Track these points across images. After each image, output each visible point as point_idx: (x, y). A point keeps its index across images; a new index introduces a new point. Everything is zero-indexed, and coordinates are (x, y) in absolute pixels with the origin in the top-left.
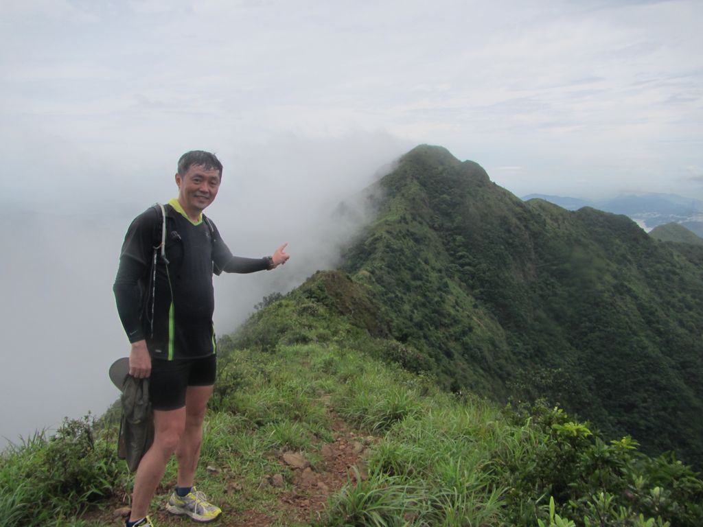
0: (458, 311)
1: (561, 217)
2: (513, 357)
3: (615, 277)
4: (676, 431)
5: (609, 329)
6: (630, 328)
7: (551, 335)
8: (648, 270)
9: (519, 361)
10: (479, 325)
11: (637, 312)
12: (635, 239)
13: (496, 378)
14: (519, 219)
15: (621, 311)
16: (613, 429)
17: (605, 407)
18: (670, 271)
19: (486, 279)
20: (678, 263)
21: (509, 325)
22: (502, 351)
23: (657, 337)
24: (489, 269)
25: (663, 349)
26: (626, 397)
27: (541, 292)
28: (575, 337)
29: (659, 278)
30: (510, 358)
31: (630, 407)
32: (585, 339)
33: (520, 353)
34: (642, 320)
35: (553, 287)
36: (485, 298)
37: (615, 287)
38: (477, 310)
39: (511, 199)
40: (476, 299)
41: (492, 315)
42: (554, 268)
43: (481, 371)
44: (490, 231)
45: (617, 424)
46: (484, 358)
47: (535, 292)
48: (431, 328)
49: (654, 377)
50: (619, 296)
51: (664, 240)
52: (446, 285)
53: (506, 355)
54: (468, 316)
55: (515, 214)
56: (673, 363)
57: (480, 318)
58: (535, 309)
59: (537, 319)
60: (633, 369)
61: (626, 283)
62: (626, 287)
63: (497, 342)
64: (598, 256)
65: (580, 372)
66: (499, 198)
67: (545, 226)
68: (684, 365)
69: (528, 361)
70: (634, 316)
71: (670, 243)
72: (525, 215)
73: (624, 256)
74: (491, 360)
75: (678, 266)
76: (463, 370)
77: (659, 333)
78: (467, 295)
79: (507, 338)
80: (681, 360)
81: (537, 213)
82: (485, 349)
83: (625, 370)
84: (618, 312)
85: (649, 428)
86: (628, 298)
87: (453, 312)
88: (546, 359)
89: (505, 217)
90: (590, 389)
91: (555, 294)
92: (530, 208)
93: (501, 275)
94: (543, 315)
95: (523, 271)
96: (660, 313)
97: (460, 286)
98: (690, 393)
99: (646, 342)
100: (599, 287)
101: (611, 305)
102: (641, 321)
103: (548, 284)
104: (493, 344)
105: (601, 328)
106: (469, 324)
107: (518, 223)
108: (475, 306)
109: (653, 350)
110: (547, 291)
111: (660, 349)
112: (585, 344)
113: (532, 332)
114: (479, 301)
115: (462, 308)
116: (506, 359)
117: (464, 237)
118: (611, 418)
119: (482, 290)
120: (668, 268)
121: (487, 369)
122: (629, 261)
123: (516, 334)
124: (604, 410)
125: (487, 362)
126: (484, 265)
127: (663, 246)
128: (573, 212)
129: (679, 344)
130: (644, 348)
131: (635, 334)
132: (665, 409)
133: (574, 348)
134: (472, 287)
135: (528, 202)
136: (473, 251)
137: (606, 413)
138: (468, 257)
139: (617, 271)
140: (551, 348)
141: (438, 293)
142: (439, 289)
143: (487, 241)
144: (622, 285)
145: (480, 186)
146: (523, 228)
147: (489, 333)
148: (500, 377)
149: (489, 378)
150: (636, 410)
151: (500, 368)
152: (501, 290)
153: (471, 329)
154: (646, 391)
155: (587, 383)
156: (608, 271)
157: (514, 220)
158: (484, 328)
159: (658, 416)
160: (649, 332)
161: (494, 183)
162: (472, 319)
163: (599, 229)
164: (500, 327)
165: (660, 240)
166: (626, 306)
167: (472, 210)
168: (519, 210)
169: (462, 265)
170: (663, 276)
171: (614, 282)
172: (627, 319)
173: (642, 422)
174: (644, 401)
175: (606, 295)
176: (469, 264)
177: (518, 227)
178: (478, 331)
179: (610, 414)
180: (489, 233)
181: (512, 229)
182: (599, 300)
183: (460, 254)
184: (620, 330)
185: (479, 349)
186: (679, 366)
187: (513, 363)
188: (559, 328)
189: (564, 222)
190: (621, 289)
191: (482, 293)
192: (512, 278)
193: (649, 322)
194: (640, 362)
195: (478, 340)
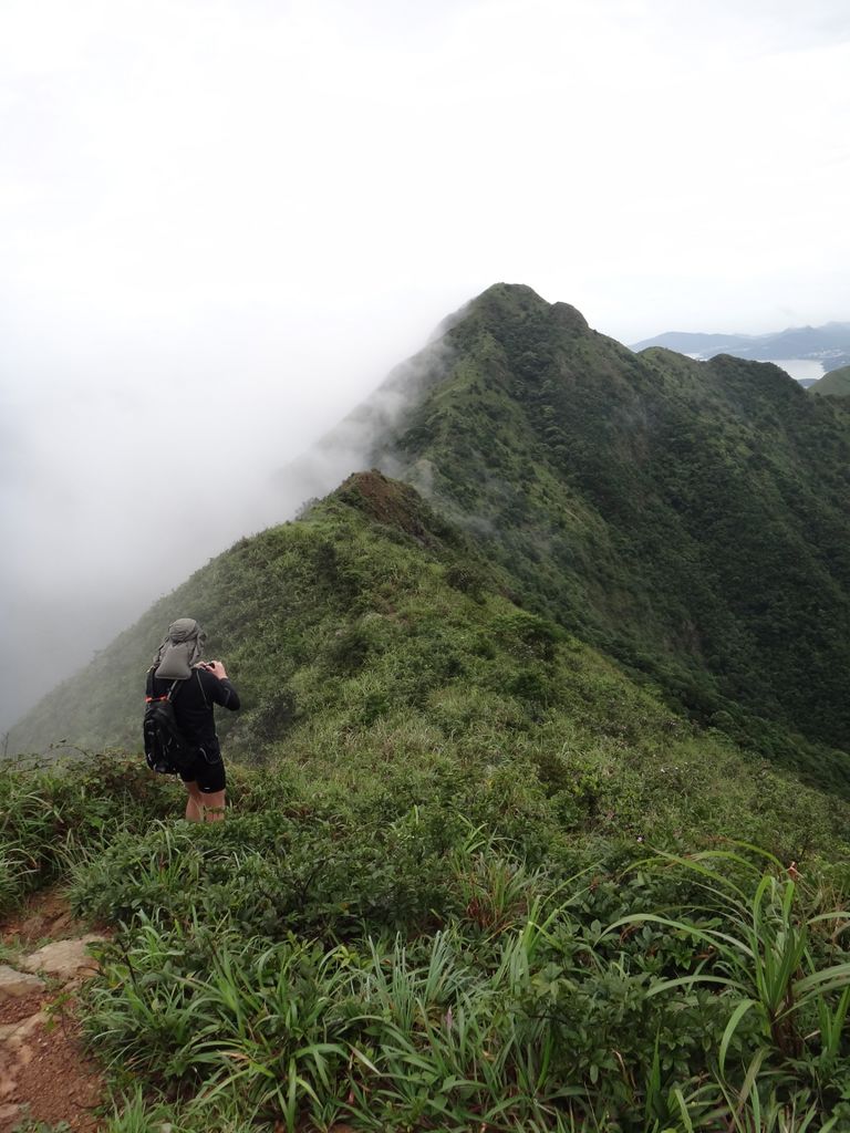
0: (546, 503)
1: (686, 371)
2: (616, 555)
3: (751, 446)
4: (815, 632)
5: (739, 514)
6: (766, 511)
7: (666, 525)
8: (799, 435)
9: (625, 560)
10: (573, 519)
11: (776, 491)
12: (786, 396)
13: (595, 582)
14: (628, 378)
15: (755, 490)
16: (740, 635)
17: (732, 610)
18: (827, 435)
19: (584, 459)
20: (840, 423)
21: (613, 517)
22: (602, 549)
23: (800, 521)
24: (587, 447)
25: (807, 535)
26: (757, 596)
27: (654, 472)
28: (696, 527)
29: (813, 445)
30: (613, 557)
31: (762, 608)
32: (710, 529)
33: (627, 551)
34: (782, 500)
35: (671, 465)
36: (582, 484)
37: (750, 460)
38: (571, 501)
39: (617, 351)
40: (571, 486)
41: (591, 506)
42: (673, 440)
43: (575, 575)
44: (588, 397)
45: (746, 628)
46: (578, 559)
47: (647, 472)
48: (512, 527)
49: (793, 569)
50: (755, 472)
51: (823, 394)
52: (531, 471)
53: (608, 554)
54: (559, 509)
55: (623, 372)
56: (818, 551)
57: (575, 511)
58: (647, 494)
59: (650, 507)
60: (767, 562)
61: (765, 455)
62: (765, 459)
63: (596, 539)
64: (730, 421)
65: (702, 569)
66: (601, 351)
67: (662, 385)
68: (831, 554)
69: (636, 561)
70: (773, 496)
71: (830, 398)
72: (636, 373)
73: (768, 418)
74: (589, 560)
75: (839, 427)
76: (551, 574)
77: (802, 515)
78: (560, 482)
79: (610, 534)
80: (829, 547)
81: (652, 367)
82: (581, 548)
83: (756, 562)
84: (752, 492)
85: (783, 631)
86: (767, 474)
87: (539, 504)
88: (658, 556)
89: (609, 377)
90: (714, 589)
91: (673, 474)
92: (644, 362)
93: (602, 453)
94: (658, 502)
95: (633, 446)
96: (806, 491)
97: (550, 471)
98: (835, 586)
99: (786, 528)
100: (729, 461)
101: (744, 483)
102: (780, 502)
103: (664, 462)
104: (591, 540)
105: (729, 512)
106: (561, 518)
107: (626, 383)
108: (569, 496)
109: (792, 537)
110: (663, 471)
111: (803, 535)
112: (710, 534)
113: (644, 524)
114: (574, 488)
115: (552, 499)
116: (607, 559)
117: (554, 407)
118: (739, 622)
119: (578, 474)
120: (825, 430)
121: (583, 572)
122: (776, 425)
123: (622, 527)
124: (730, 613)
125: (582, 563)
126: (581, 443)
127: (821, 402)
128: (703, 362)
129: (827, 527)
130: (782, 535)
131: (772, 518)
132: (804, 608)
133: (696, 541)
134: (566, 472)
135: (641, 354)
136: (566, 424)
137: (734, 617)
138: (559, 433)
139: (754, 439)
140: (666, 542)
141: (521, 482)
142: (522, 477)
143: (584, 410)
144: (760, 457)
145: (576, 338)
146: (632, 390)
147: (587, 529)
148: (600, 580)
149: (585, 583)
150: (769, 611)
151: (600, 570)
152: (602, 473)
153: (562, 525)
154: (783, 587)
155: (710, 583)
156: (742, 439)
157: (620, 380)
158: (580, 522)
159: (795, 617)
160: (790, 515)
161: (595, 331)
162: (564, 512)
163: (737, 385)
164: (602, 520)
165: (818, 394)
166: (763, 484)
167: (565, 370)
168: (627, 365)
169: (553, 444)
170: (819, 442)
171: (749, 453)
172: (763, 501)
173: (775, 625)
174: (780, 599)
175: (737, 471)
176: (562, 442)
177: (625, 390)
178: (572, 526)
179: (738, 618)
180: (587, 400)
181: (617, 392)
182: (727, 478)
183: (550, 429)
184: (753, 515)
185: (573, 548)
186: (825, 554)
187: (617, 563)
188: (677, 517)
189: (690, 377)
190: (757, 463)
191: (578, 478)
192: (618, 457)
193: (790, 503)
194: (777, 553)
195: (571, 538)
